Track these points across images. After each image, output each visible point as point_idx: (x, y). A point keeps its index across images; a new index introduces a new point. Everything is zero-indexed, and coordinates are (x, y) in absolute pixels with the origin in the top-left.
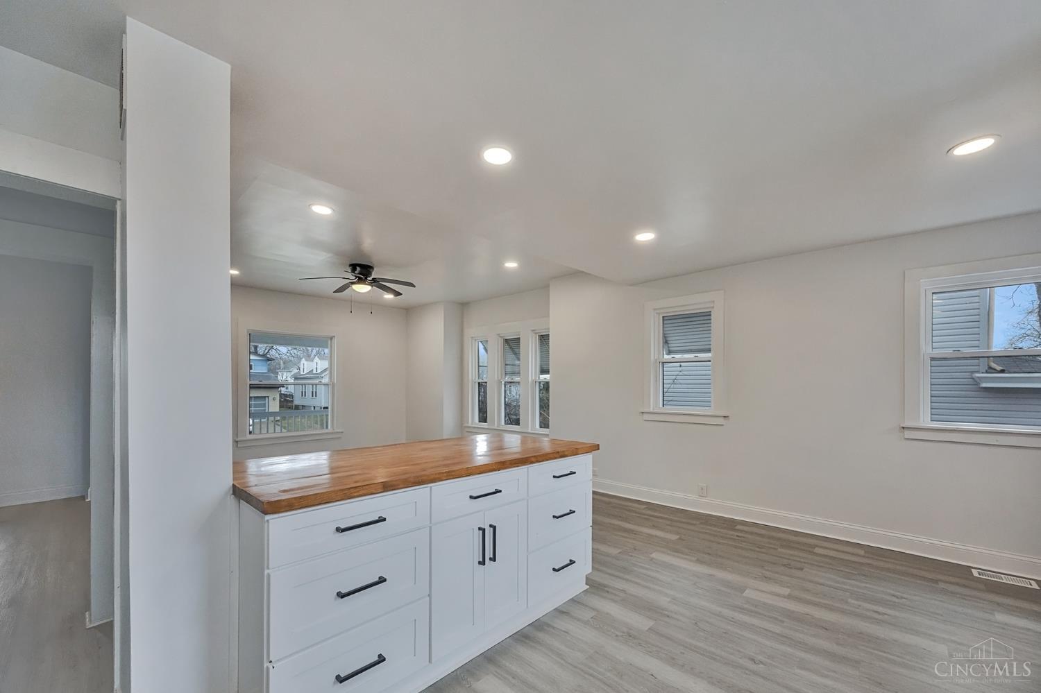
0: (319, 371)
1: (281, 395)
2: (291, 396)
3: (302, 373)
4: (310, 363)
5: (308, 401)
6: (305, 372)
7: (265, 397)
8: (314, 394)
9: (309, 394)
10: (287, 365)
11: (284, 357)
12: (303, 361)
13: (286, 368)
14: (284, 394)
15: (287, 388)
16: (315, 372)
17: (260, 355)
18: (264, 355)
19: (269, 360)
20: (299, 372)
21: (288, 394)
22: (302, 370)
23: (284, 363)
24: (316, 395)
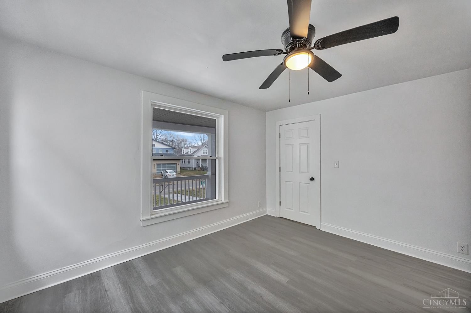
0: (191, 153)
6: (184, 153)
7: (175, 164)
16: (189, 153)
18: (172, 147)
24: (190, 163)
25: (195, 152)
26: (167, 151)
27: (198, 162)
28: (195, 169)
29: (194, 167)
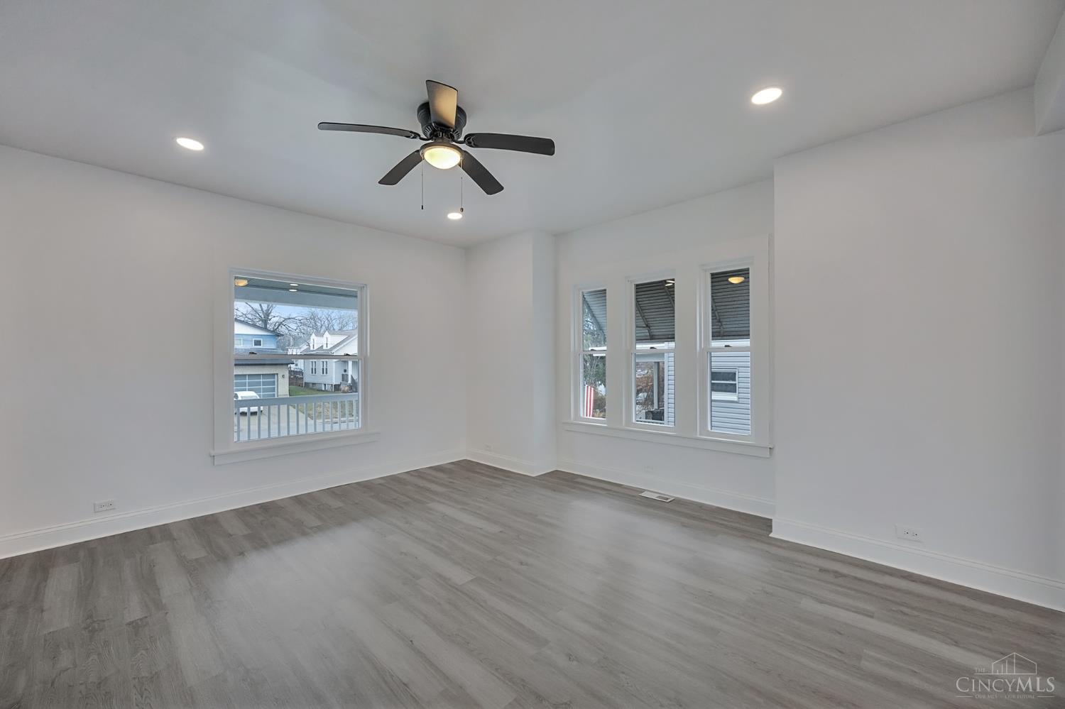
0: (329, 348)
1: (290, 372)
2: (301, 373)
3: (312, 349)
4: (319, 338)
5: (318, 379)
6: (315, 348)
7: (274, 374)
8: (325, 371)
9: (319, 371)
10: (297, 341)
11: (294, 333)
12: (313, 336)
13: (296, 345)
14: (293, 371)
15: (297, 365)
16: (324, 347)
17: (269, 331)
18: (274, 331)
19: (278, 335)
20: (309, 348)
21: (298, 370)
22: (311, 345)
23: (294, 339)
24: (326, 373)
25: (335, 347)
26: (258, 343)
27: (345, 371)
28: (337, 388)
29: (334, 383)
